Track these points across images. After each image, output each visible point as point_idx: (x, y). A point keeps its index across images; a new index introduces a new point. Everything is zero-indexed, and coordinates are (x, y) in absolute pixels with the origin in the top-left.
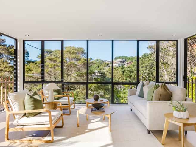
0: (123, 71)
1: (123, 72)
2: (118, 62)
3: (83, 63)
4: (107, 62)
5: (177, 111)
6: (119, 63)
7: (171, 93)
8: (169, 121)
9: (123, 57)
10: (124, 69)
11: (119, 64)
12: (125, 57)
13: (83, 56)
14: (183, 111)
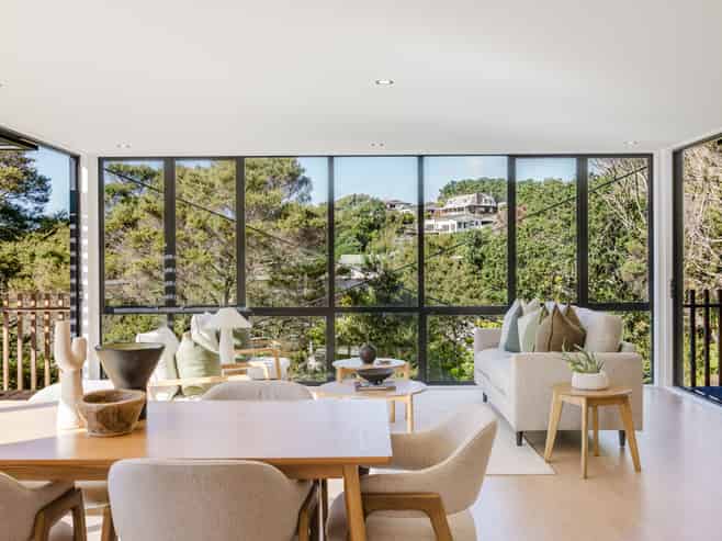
0: (479, 256)
1: (479, 262)
2: (461, 209)
3: (297, 230)
4: (400, 210)
5: (580, 371)
6: (466, 217)
7: (583, 330)
8: (561, 398)
9: (483, 181)
10: (483, 249)
11: (464, 219)
12: (492, 182)
13: (295, 195)
14: (592, 372)
